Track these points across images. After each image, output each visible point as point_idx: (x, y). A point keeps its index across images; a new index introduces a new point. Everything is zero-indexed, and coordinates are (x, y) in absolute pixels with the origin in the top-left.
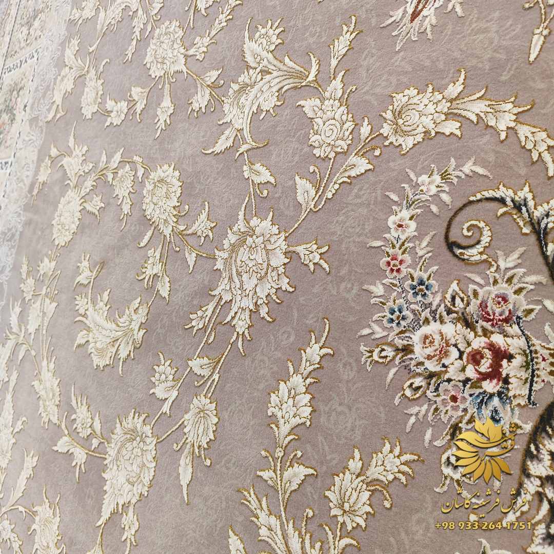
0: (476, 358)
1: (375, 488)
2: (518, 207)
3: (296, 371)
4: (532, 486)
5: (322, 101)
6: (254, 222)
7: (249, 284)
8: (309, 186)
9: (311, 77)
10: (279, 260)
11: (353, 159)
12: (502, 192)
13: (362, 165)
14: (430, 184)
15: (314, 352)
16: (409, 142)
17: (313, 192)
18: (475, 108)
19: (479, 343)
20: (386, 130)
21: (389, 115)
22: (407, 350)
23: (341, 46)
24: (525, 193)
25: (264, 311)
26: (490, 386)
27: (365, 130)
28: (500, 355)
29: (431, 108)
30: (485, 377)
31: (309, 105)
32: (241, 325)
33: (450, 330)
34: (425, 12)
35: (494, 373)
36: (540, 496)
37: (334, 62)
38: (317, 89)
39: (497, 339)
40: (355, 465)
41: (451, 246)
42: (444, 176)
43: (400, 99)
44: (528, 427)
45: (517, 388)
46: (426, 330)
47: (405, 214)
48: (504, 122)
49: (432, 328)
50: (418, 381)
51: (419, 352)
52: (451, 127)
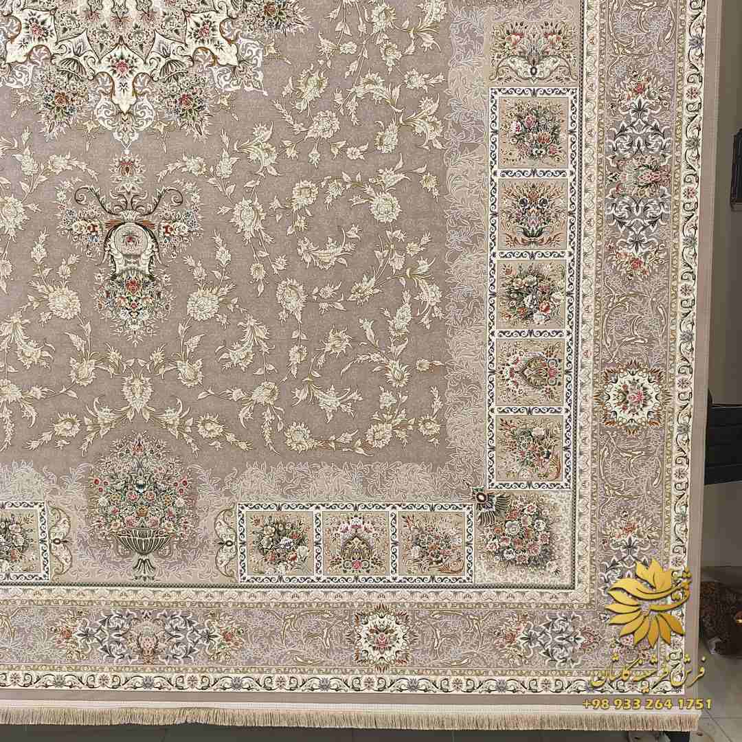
0: (89, 228)
1: (71, 266)
2: (91, 190)
3: (38, 243)
4: (106, 253)
5: (23, 155)
6: (6, 198)
7: (11, 220)
8: (25, 185)
9: (16, 146)
10: (21, 210)
11: (40, 176)
12: (88, 187)
13: (44, 178)
14: (67, 184)
15: (43, 236)
16: (58, 172)
17: (28, 187)
18: (76, 163)
19: (89, 224)
20: (49, 167)
21: (49, 163)
22: (72, 229)
23: (25, 136)
24: (92, 186)
25: (20, 228)
26: (94, 234)
27: (42, 167)
28: (94, 226)
29: (62, 162)
30: (92, 232)
31: (18, 156)
32: (12, 234)
33: (82, 222)
34: (53, 131)
35: (94, 231)
36: (109, 254)
37: (24, 143)
38: (19, 150)
39: (93, 223)
40: (64, 263)
41: (77, 200)
42: (71, 182)
43: (52, 158)
44: (103, 241)
45: (99, 233)
46: (75, 223)
47: (62, 193)
48: (84, 167)
49: (77, 223)
50: (76, 237)
51: (74, 230)
52: (69, 168)
